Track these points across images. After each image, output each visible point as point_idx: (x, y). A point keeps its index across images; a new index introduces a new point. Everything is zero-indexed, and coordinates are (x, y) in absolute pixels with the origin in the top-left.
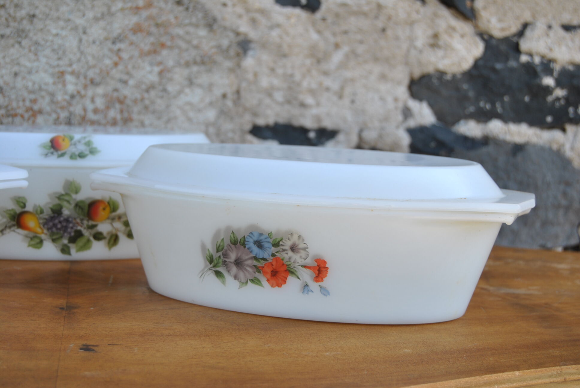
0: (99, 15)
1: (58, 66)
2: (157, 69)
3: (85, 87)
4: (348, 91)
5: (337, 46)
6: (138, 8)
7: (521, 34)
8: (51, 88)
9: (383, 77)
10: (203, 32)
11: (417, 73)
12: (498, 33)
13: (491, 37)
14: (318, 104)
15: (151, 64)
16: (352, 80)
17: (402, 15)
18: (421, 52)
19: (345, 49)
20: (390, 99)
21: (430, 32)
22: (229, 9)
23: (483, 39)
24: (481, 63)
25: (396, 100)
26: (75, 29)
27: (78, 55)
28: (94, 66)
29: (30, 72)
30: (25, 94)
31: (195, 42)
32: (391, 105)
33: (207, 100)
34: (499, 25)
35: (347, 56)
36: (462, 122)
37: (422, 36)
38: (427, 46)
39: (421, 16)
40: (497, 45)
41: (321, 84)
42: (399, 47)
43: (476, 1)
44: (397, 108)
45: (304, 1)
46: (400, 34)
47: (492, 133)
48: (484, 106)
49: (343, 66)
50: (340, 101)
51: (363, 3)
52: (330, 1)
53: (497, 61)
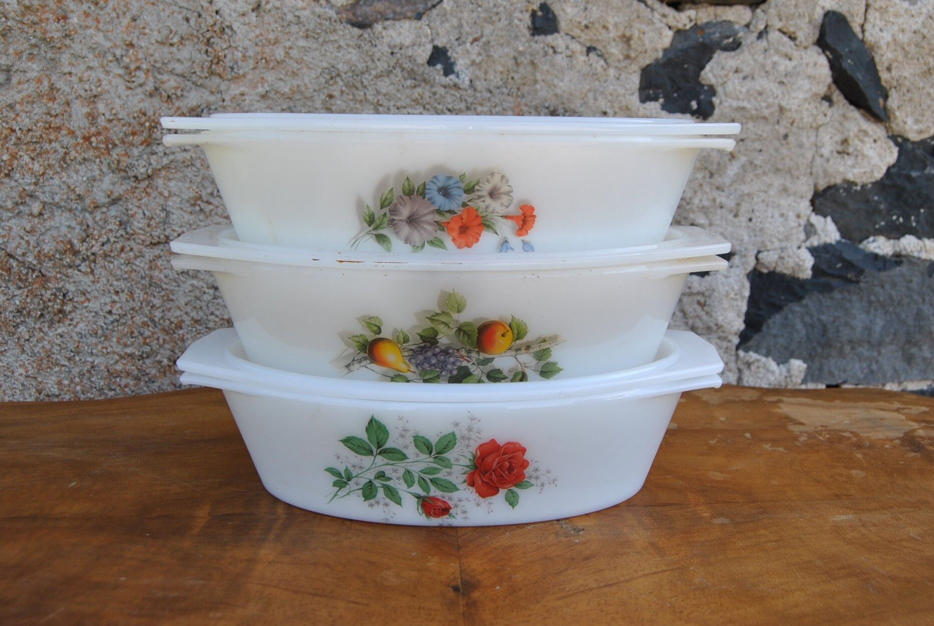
4: (745, 207)
5: (732, 157)
9: (785, 190)
11: (822, 185)
12: (914, 137)
13: (906, 140)
16: (749, 195)
17: (807, 119)
18: (828, 160)
19: (743, 159)
20: (792, 215)
21: (838, 138)
23: (897, 144)
24: (894, 170)
25: (798, 216)
32: (793, 222)
34: (915, 127)
35: (744, 168)
36: (871, 239)
37: (829, 141)
38: (835, 154)
39: (828, 118)
40: (913, 149)
41: (714, 200)
42: (803, 155)
43: (890, 99)
44: (800, 225)
45: (694, 105)
46: (805, 140)
47: (905, 249)
48: (898, 219)
49: (740, 178)
50: (736, 220)
51: (764, 105)
52: (725, 104)
53: (912, 168)
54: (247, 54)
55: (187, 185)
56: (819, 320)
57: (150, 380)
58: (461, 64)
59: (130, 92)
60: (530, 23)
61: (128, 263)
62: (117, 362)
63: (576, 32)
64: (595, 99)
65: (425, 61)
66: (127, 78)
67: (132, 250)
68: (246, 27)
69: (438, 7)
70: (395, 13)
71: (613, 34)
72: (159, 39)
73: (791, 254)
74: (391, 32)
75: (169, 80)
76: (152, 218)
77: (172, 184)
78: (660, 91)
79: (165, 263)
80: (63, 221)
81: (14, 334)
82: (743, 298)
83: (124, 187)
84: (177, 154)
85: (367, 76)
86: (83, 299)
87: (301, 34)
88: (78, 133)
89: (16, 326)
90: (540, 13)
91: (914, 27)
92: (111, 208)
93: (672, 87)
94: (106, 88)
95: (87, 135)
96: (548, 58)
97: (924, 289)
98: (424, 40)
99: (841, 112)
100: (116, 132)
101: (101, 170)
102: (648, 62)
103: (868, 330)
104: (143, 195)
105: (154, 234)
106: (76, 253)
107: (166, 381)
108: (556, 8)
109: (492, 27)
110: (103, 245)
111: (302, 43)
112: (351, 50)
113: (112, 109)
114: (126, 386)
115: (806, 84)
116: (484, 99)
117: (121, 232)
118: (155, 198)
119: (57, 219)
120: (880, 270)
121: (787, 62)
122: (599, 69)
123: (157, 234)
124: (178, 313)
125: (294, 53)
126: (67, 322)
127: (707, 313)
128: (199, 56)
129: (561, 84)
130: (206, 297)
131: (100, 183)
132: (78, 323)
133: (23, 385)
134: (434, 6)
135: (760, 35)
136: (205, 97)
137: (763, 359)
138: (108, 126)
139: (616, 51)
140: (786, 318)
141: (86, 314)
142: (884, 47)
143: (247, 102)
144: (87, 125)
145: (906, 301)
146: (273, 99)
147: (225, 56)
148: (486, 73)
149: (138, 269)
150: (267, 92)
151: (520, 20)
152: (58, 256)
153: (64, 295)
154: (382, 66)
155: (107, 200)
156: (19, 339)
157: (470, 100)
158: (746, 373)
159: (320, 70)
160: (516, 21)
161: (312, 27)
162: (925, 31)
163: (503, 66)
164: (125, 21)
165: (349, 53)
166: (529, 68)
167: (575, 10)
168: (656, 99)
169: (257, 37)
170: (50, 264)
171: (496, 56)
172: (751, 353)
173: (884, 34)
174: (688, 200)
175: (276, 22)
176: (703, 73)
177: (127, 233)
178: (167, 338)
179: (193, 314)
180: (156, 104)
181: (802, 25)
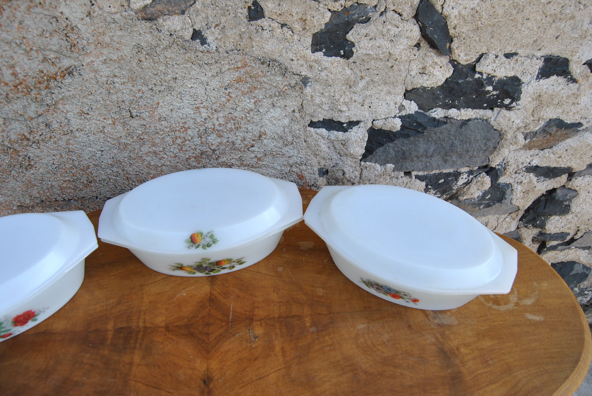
0: (215, 74)
1: (195, 104)
2: (253, 101)
3: (212, 114)
4: (367, 101)
5: (362, 78)
6: (238, 68)
7: (478, 60)
8: (193, 116)
9: (389, 93)
10: (279, 78)
11: (409, 88)
12: (463, 63)
13: (459, 63)
14: (349, 110)
15: (249, 98)
16: (370, 96)
17: (405, 58)
18: (414, 77)
19: (367, 79)
20: (392, 103)
21: (420, 66)
22: (295, 62)
23: (454, 66)
24: (450, 80)
25: (396, 104)
26: (202, 83)
27: (206, 97)
28: (216, 103)
29: (179, 108)
30: (179, 120)
31: (274, 84)
32: (393, 106)
33: (284, 115)
34: (465, 58)
35: (368, 83)
36: (434, 110)
37: (415, 68)
38: (418, 74)
39: (416, 56)
40: (462, 68)
41: (351, 98)
42: (401, 75)
43: (453, 43)
44: (396, 108)
45: (342, 52)
46: (402, 68)
47: (450, 116)
48: (449, 101)
49: (366, 88)
50: (362, 107)
51: (380, 52)
52: (359, 52)
53: (460, 78)
54: (90, 42)
55: (75, 106)
56: (402, 149)
57: (80, 190)
58: (210, 39)
59: (30, 61)
60: (247, 14)
61: (55, 143)
62: (63, 183)
63: (274, 17)
64: (287, 53)
65: (190, 38)
66: (27, 54)
67: (55, 137)
68: (85, 26)
69: (193, 6)
70: (169, 11)
71: (296, 17)
72: (38, 34)
73: (390, 122)
74: (169, 23)
75: (50, 54)
76: (61, 122)
77: (67, 106)
78: (323, 46)
79: (73, 142)
80: (17, 125)
81: (10, 175)
82: (364, 141)
83: (43, 109)
84: (65, 93)
85: (158, 49)
86: (38, 159)
87: (117, 28)
88: (10, 84)
89: (10, 171)
90: (253, 8)
91: (472, 6)
92: (39, 118)
93: (330, 42)
94: (17, 60)
95: (15, 84)
96: (259, 34)
97: (457, 134)
98: (188, 26)
99: (424, 52)
100: (30, 82)
101: (28, 102)
102: (316, 31)
103: (426, 151)
104: (54, 112)
105: (64, 130)
106: (28, 140)
107: (88, 190)
108: (262, 4)
109: (225, 18)
110: (40, 135)
111: (119, 33)
112: (147, 35)
113: (24, 70)
114: (70, 193)
115: (405, 41)
116: (224, 58)
117: (48, 130)
118: (60, 114)
119: (13, 124)
120: (435, 127)
121: (396, 29)
122: (289, 36)
123: (66, 130)
124: (86, 162)
125: (115, 38)
126: (34, 169)
127: (346, 148)
128: (63, 42)
129: (267, 46)
130: (98, 155)
131: (30, 108)
132: (39, 169)
133: (22, 194)
134: (191, 5)
135: (382, 14)
136: (72, 62)
137: (373, 164)
138: (25, 78)
139: (297, 27)
140: (386, 149)
141: (42, 165)
142: (453, 18)
143: (96, 65)
144: (14, 79)
145: (446, 139)
146: (109, 63)
147: (78, 43)
148: (224, 43)
149: (61, 145)
150: (105, 60)
151: (242, 14)
152: (20, 141)
153: (29, 158)
154: (166, 43)
155: (36, 115)
156: (13, 176)
157: (217, 58)
158: (365, 170)
159: (132, 47)
160: (239, 14)
161: (122, 24)
162: (478, 9)
163: (234, 39)
164: (16, 25)
165: (146, 37)
166: (249, 40)
167: (273, 5)
168: (321, 50)
169: (93, 31)
170: (17, 145)
171: (229, 34)
172: (367, 163)
173: (454, 11)
174: (337, 100)
175: (102, 22)
176: (347, 35)
177: (51, 130)
178: (84, 173)
179: (94, 162)
180: (47, 66)
181: (406, 9)
